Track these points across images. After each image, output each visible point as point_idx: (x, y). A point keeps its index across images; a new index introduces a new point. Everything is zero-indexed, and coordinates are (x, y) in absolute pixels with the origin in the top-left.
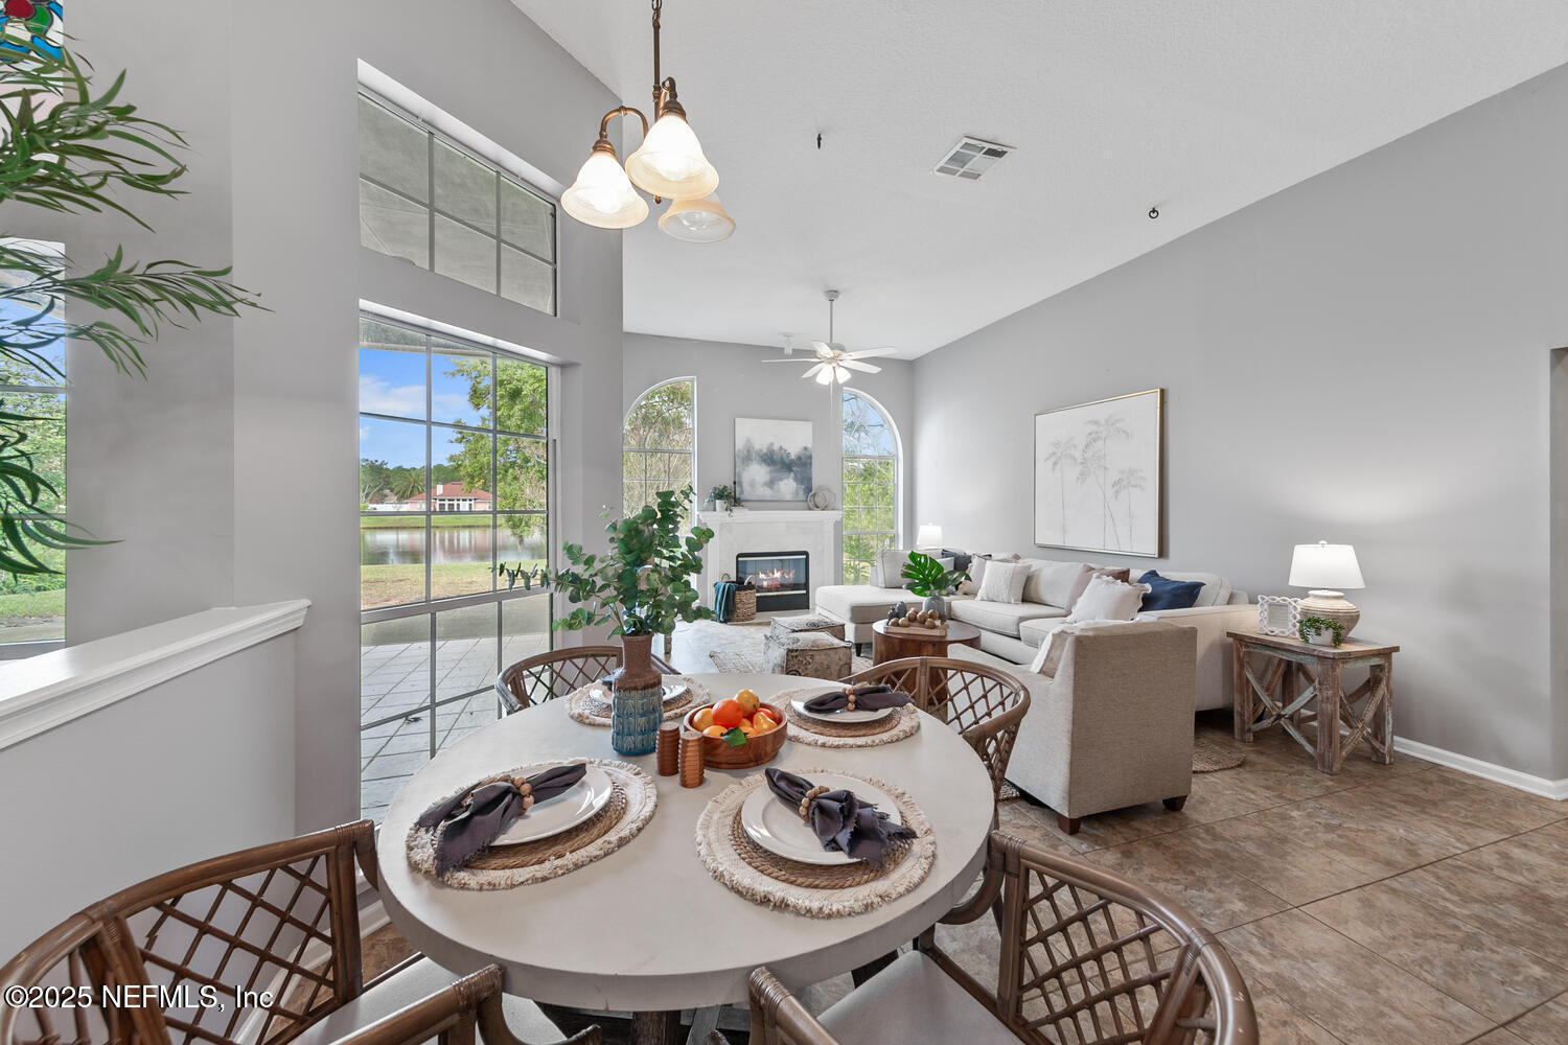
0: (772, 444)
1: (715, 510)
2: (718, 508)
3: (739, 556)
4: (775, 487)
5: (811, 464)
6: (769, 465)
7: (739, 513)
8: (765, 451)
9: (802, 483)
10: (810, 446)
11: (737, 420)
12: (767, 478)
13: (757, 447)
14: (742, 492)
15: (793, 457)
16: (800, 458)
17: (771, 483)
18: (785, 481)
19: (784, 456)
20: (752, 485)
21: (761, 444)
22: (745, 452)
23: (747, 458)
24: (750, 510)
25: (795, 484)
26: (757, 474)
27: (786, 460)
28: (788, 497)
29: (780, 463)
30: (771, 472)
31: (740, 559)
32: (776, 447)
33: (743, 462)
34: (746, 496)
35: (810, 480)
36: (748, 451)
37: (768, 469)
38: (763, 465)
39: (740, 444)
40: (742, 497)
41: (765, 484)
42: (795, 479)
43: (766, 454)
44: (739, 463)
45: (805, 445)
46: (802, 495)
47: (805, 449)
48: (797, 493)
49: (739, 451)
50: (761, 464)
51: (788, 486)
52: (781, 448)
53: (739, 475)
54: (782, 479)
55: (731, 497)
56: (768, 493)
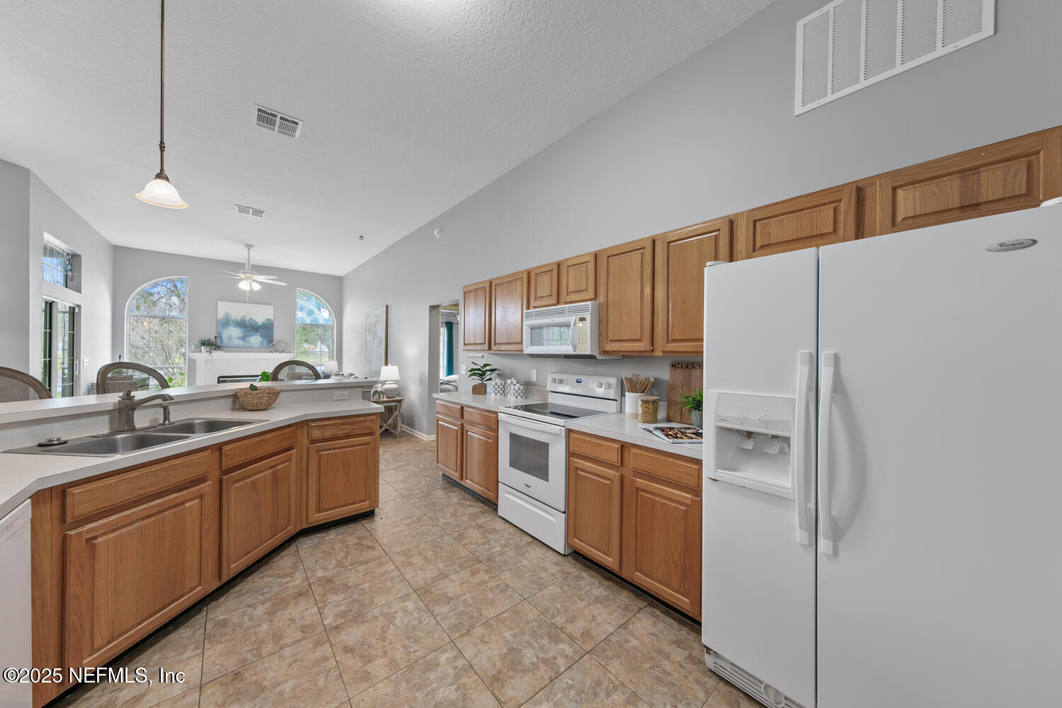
0: (244, 317)
1: (201, 352)
2: (203, 350)
3: (220, 377)
4: (247, 340)
5: (273, 328)
6: (242, 328)
7: (217, 354)
8: (239, 320)
9: (266, 338)
10: (272, 318)
11: (219, 302)
12: (241, 335)
13: (233, 318)
14: (222, 342)
15: (259, 323)
16: (264, 325)
17: (243, 338)
18: (254, 337)
19: (253, 323)
20: (229, 338)
21: (236, 316)
22: (224, 320)
23: (226, 323)
24: (226, 352)
25: (261, 339)
26: (234, 333)
27: (255, 326)
28: (256, 345)
29: (248, 327)
30: (243, 331)
31: (221, 379)
32: (247, 318)
33: (223, 326)
34: (225, 344)
35: (272, 336)
36: (227, 320)
37: (242, 330)
38: (238, 328)
39: (221, 315)
40: (222, 345)
41: (240, 338)
42: (261, 336)
43: (240, 322)
44: (220, 326)
45: (268, 318)
46: (265, 344)
47: (269, 320)
48: (262, 343)
49: (220, 319)
50: (236, 327)
51: (256, 339)
52: (251, 319)
53: (220, 333)
54: (251, 336)
55: (213, 345)
56: (241, 343)
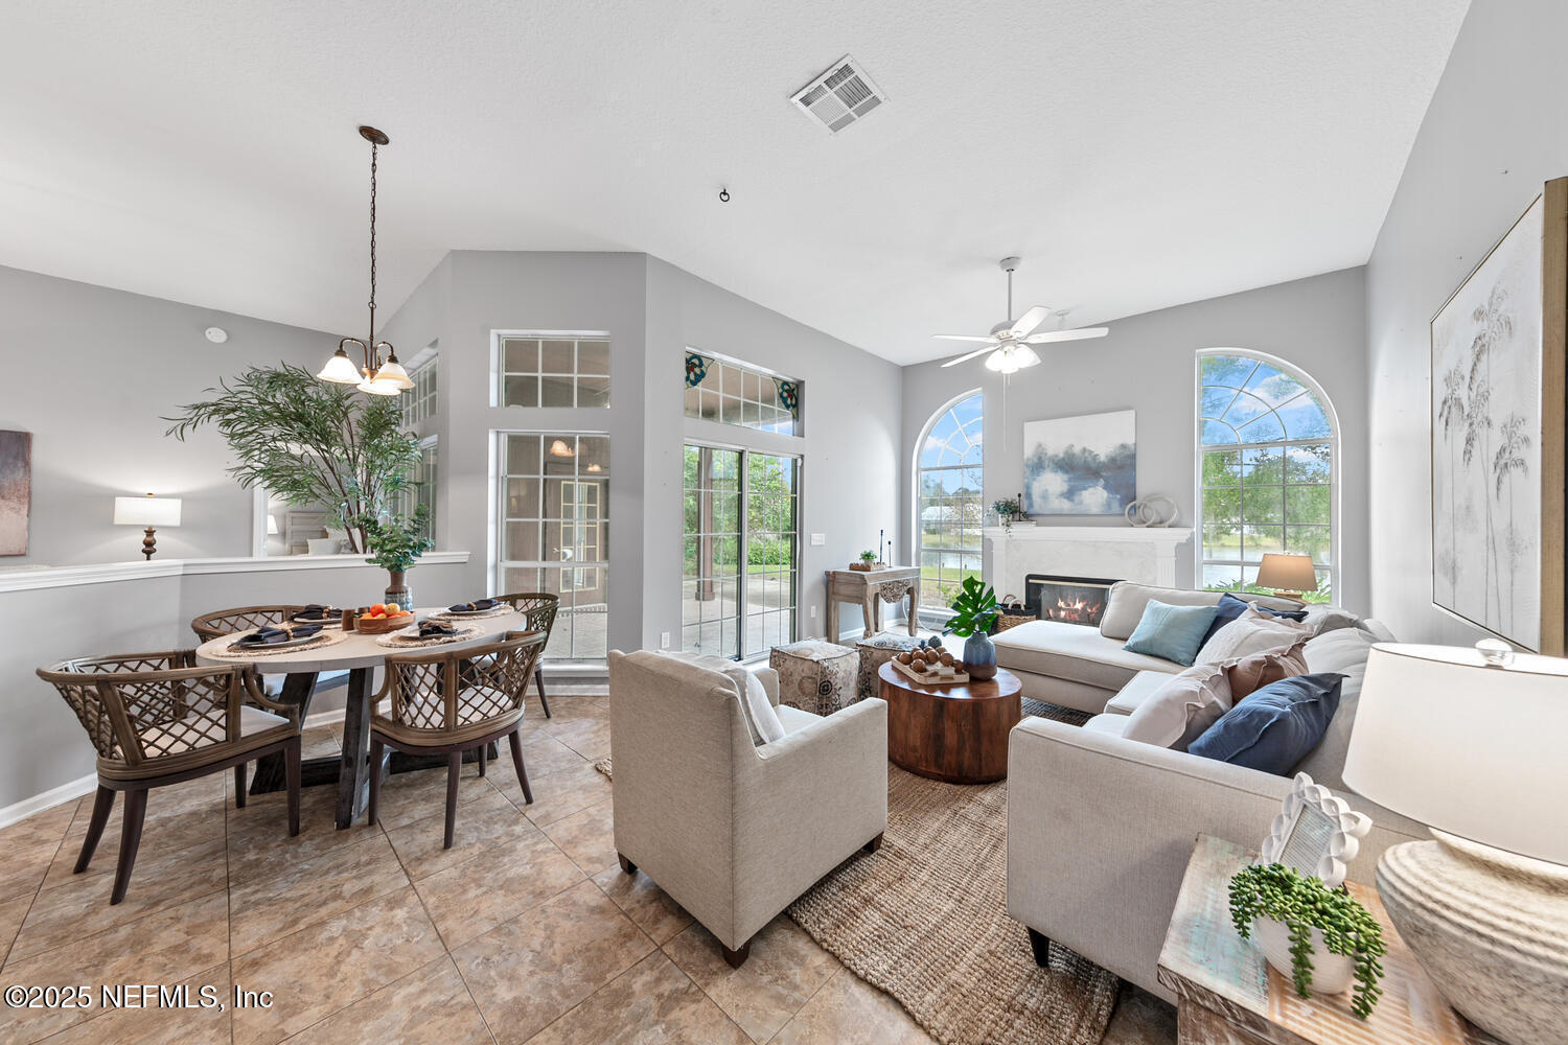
0: (1072, 446)
2: (1000, 523)
3: (1029, 577)
4: (1076, 498)
5: (1134, 465)
6: (1067, 472)
7: (1020, 530)
8: (1061, 455)
9: (1117, 492)
10: (1130, 441)
12: (1065, 487)
13: (1050, 452)
14: (1031, 505)
15: (1102, 458)
16: (1113, 460)
17: (1070, 494)
18: (1091, 490)
19: (1090, 459)
20: (1045, 497)
21: (1056, 447)
22: (1036, 460)
23: (1038, 466)
24: (1037, 525)
25: (1105, 494)
26: (1052, 483)
27: (1093, 465)
28: (1095, 510)
29: (1079, 469)
30: (1070, 480)
31: (1031, 581)
32: (1077, 450)
33: (1032, 471)
34: (1036, 509)
35: (1134, 486)
36: (1040, 458)
37: (1066, 477)
38: (1060, 473)
39: (1029, 451)
40: (1031, 511)
41: (1063, 495)
42: (1105, 488)
43: (1064, 459)
44: (1028, 471)
45: (1121, 442)
46: (1116, 508)
47: (1123, 446)
48: (1108, 504)
49: (1028, 459)
50: (1056, 472)
51: (1095, 496)
52: (1085, 449)
53: (1028, 487)
54: (1085, 489)
55: (1013, 511)
56: (1066, 505)
